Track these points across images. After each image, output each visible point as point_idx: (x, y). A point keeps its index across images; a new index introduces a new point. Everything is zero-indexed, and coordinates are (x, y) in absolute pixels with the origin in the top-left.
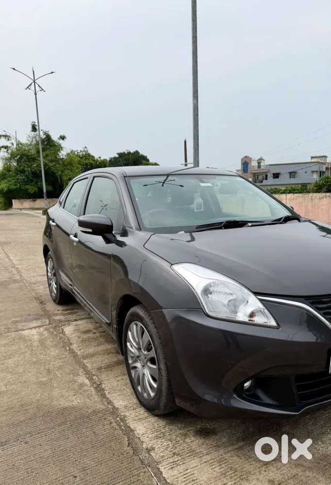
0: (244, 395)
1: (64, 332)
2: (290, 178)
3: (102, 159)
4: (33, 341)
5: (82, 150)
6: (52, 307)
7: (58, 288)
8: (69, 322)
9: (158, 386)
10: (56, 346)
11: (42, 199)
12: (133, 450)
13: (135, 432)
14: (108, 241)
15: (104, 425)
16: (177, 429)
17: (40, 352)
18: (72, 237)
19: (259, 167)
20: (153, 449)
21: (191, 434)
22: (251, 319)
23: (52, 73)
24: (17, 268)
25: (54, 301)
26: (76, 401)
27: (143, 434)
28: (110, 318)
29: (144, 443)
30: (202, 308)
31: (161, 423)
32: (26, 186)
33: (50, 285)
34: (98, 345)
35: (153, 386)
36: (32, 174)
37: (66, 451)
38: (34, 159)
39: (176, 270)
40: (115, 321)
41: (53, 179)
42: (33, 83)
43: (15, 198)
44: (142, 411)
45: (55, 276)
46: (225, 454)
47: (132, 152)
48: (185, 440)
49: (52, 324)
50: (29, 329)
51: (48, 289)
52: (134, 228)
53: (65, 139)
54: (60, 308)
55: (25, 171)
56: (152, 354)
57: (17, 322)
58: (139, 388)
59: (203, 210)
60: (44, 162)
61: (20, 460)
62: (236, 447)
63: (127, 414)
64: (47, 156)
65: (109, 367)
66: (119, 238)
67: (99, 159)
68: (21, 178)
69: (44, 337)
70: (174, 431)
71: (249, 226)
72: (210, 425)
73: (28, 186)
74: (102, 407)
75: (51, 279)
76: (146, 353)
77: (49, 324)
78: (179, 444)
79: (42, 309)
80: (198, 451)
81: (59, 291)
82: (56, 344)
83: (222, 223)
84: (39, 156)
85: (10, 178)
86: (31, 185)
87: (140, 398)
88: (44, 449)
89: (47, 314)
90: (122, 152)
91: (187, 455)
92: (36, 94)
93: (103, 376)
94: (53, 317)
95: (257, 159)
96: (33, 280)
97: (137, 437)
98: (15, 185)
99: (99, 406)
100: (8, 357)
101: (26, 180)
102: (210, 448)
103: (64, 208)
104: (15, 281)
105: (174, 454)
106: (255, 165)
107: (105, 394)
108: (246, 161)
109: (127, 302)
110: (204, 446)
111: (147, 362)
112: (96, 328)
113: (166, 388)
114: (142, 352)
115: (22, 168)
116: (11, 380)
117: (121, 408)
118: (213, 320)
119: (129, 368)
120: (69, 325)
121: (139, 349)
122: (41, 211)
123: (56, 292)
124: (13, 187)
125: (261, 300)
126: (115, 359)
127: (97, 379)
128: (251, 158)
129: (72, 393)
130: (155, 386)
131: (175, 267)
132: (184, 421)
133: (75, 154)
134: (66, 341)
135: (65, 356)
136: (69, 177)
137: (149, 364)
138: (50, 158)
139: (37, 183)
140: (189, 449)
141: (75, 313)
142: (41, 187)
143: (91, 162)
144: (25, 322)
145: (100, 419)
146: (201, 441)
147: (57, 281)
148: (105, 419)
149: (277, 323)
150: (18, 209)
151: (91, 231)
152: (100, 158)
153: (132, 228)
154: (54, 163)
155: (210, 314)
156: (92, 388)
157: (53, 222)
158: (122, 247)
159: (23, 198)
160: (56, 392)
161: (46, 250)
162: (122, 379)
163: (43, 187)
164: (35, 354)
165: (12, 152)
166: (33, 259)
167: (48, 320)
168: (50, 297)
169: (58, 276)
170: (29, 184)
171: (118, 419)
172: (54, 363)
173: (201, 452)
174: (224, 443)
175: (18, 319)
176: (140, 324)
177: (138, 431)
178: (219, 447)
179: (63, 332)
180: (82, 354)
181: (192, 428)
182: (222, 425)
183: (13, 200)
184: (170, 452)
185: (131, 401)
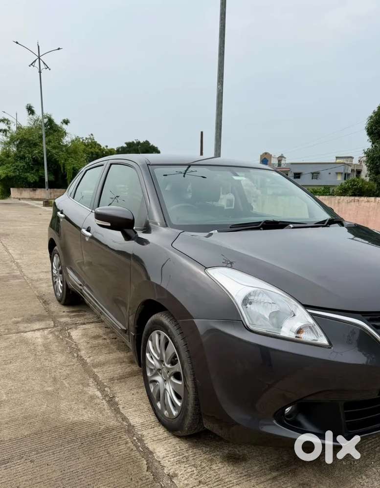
0: (285, 422)
1: (72, 336)
2: (313, 178)
3: (109, 148)
4: (36, 344)
5: (88, 137)
6: (56, 307)
7: (65, 287)
8: (76, 324)
9: (182, 405)
10: (62, 352)
11: (43, 189)
12: (153, 475)
13: (154, 455)
14: (127, 237)
15: (119, 445)
16: (202, 453)
17: (45, 357)
18: (84, 231)
19: (279, 165)
20: (176, 475)
21: (218, 459)
22: (298, 335)
23: (59, 49)
24: (17, 263)
25: (60, 301)
26: (87, 416)
27: (164, 458)
28: (127, 324)
29: (165, 468)
30: (242, 319)
31: (183, 446)
32: (25, 174)
33: (54, 283)
34: (109, 353)
35: (176, 404)
36: (33, 161)
37: (77, 473)
38: (35, 145)
39: (212, 274)
40: (132, 328)
41: (56, 167)
42: (38, 60)
43: (13, 187)
44: (161, 431)
45: (61, 274)
46: (257, 485)
47: (142, 142)
48: (212, 466)
49: (58, 326)
50: (32, 331)
51: (52, 287)
52: (159, 224)
53: (68, 124)
54: (66, 309)
55: (25, 158)
56: (178, 368)
57: (18, 322)
58: (159, 405)
59: (233, 207)
60: (46, 148)
61: (26, 481)
62: (269, 477)
63: (145, 433)
64: (50, 141)
65: (122, 378)
66: (141, 235)
67: (106, 148)
68: (21, 164)
69: (49, 340)
70: (198, 456)
71: (290, 228)
72: (238, 451)
73: (28, 174)
74: (116, 424)
75: (56, 277)
76: (169, 366)
77: (55, 326)
78: (205, 471)
79: (45, 309)
80: (227, 480)
81: (65, 290)
82: (63, 350)
83: (260, 222)
84: (41, 141)
85: (9, 164)
86: (32, 173)
87: (160, 415)
88: (52, 470)
89: (51, 316)
90: (131, 141)
91: (215, 484)
92: (40, 72)
93: (116, 388)
94: (58, 319)
95: (277, 157)
96: (35, 277)
97: (156, 461)
98: (14, 172)
99: (113, 423)
100: (9, 361)
101: (26, 167)
102: (241, 477)
103: (74, 198)
104: (15, 277)
105: (200, 482)
106: (275, 162)
107: (119, 408)
108: (265, 158)
109: (150, 307)
110: (233, 475)
111: (170, 377)
112: (107, 334)
113: (192, 407)
114: (164, 365)
115: (22, 153)
116: (13, 388)
117: (138, 427)
118: (254, 334)
119: (147, 382)
120: (76, 328)
121: (161, 361)
122: (42, 202)
123: (61, 292)
124: (12, 174)
125: (312, 315)
126: (128, 370)
127: (109, 391)
128: (271, 155)
129: (81, 406)
130: (179, 404)
131: (210, 271)
132: (208, 445)
133: (79, 141)
134: (73, 346)
135: (73, 363)
136: (72, 166)
137: (172, 378)
138: (52, 144)
139: (38, 171)
140: (217, 477)
141: (83, 315)
142: (41, 176)
143: (97, 151)
144: (27, 322)
145: (115, 437)
146: (230, 469)
147: (63, 278)
148: (120, 437)
149: (329, 342)
150: (17, 198)
151: (109, 224)
152: (107, 146)
153: (156, 224)
154: (57, 151)
155: (251, 327)
156: (104, 401)
157: (62, 213)
158: (143, 245)
159: (22, 187)
160: (64, 405)
161: (52, 245)
162: (138, 393)
163: (44, 176)
164: (40, 360)
165: (12, 136)
166: (35, 254)
167: (53, 322)
168: (54, 296)
169: (65, 274)
170: (29, 172)
171: (135, 438)
172: (60, 371)
173: (230, 481)
174: (255, 472)
175: (20, 319)
176: (163, 334)
177: (158, 453)
178: (250, 476)
179: (70, 336)
180: (92, 362)
181: (218, 453)
182: (253, 451)
183: (11, 189)
184: (196, 479)
185: (149, 419)
